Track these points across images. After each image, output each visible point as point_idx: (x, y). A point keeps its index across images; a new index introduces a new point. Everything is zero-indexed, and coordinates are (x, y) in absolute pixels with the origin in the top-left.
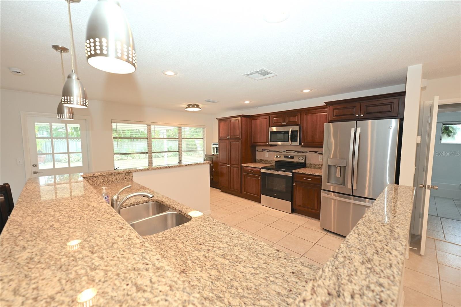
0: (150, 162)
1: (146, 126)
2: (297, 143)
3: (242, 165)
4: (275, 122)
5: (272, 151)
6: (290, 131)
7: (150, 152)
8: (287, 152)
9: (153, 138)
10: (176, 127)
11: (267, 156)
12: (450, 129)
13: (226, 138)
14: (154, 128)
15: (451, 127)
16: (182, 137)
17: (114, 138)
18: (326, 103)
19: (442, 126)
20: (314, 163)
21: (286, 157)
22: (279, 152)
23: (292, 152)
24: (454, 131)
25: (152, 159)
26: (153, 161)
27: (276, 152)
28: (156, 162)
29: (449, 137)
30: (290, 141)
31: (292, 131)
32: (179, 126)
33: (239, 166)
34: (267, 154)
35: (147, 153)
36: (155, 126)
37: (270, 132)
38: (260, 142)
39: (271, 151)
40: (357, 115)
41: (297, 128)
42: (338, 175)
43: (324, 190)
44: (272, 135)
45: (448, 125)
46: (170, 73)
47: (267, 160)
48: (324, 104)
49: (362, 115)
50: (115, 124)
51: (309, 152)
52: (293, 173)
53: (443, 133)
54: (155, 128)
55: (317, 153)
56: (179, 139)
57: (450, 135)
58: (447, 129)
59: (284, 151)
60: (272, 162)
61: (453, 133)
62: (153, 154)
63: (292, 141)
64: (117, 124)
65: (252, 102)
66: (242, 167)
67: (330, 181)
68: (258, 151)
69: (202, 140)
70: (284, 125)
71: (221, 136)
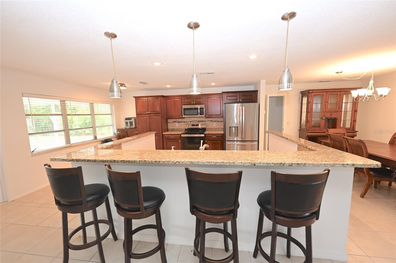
0: (68, 140)
1: (59, 101)
2: (204, 116)
3: (163, 133)
4: (187, 101)
5: (182, 122)
6: (199, 108)
7: (67, 129)
8: (193, 122)
9: (68, 115)
10: (87, 103)
11: (178, 126)
13: (146, 114)
14: (69, 104)
16: (95, 113)
17: (26, 115)
18: (222, 92)
20: (211, 128)
21: (193, 125)
22: (187, 122)
23: (196, 122)
25: (69, 136)
26: (71, 139)
27: (184, 122)
28: (74, 140)
30: (199, 114)
31: (200, 108)
32: (92, 102)
33: (161, 135)
34: (177, 124)
35: (64, 130)
36: (71, 102)
37: (184, 108)
38: (174, 116)
39: (180, 122)
40: (239, 100)
41: (203, 106)
42: (234, 132)
43: (227, 141)
44: (185, 111)
46: (157, 64)
47: (178, 129)
48: (221, 93)
49: (241, 100)
50: (27, 98)
51: (207, 121)
52: (205, 134)
54: (71, 104)
55: (212, 121)
56: (92, 114)
59: (191, 122)
60: (182, 129)
62: (71, 132)
63: (200, 115)
64: (30, 98)
65: (172, 86)
66: (163, 135)
67: (231, 136)
68: (169, 123)
69: (110, 115)
70: (193, 104)
71: (139, 112)
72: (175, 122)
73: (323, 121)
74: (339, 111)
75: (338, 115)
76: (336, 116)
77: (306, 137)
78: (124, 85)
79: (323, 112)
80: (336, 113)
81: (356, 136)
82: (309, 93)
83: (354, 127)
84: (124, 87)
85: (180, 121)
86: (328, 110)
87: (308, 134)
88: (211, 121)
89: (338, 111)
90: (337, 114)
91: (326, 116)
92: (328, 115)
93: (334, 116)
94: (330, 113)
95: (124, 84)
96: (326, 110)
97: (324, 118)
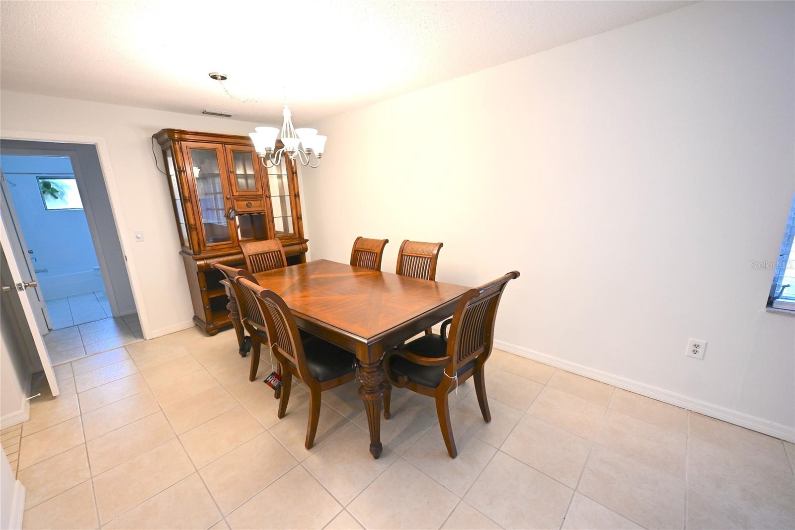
12: (52, 186)
15: (53, 183)
19: (38, 181)
24: (61, 190)
29: (57, 200)
45: (47, 180)
53: (44, 192)
57: (57, 196)
58: (47, 186)
61: (59, 193)
74: (264, 196)
75: (264, 206)
76: (261, 209)
77: (197, 273)
79: (227, 198)
80: (259, 202)
81: (307, 251)
82: (174, 141)
83: (300, 232)
86: (237, 194)
87: (199, 263)
89: (261, 196)
90: (261, 203)
91: (236, 209)
92: (241, 206)
93: (255, 209)
94: (246, 202)
96: (234, 195)
97: (233, 214)
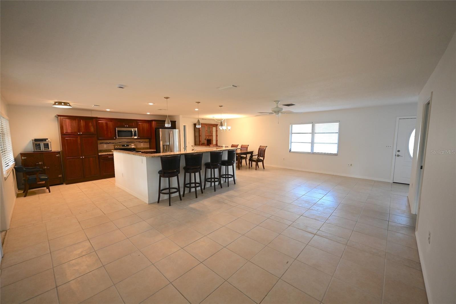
3: (99, 154)
5: (110, 143)
6: (133, 130)
8: (122, 143)
13: (75, 135)
20: (139, 147)
21: (123, 146)
30: (133, 136)
37: (118, 131)
38: (106, 137)
41: (136, 129)
51: (136, 142)
66: (99, 156)
68: (98, 144)
70: (126, 127)
71: (65, 132)
72: (103, 143)
73: (206, 141)
78: (68, 105)
84: (68, 106)
85: (108, 142)
88: (139, 142)
89: (211, 136)
92: (208, 138)
93: (210, 138)
95: (68, 103)
97: (206, 139)
